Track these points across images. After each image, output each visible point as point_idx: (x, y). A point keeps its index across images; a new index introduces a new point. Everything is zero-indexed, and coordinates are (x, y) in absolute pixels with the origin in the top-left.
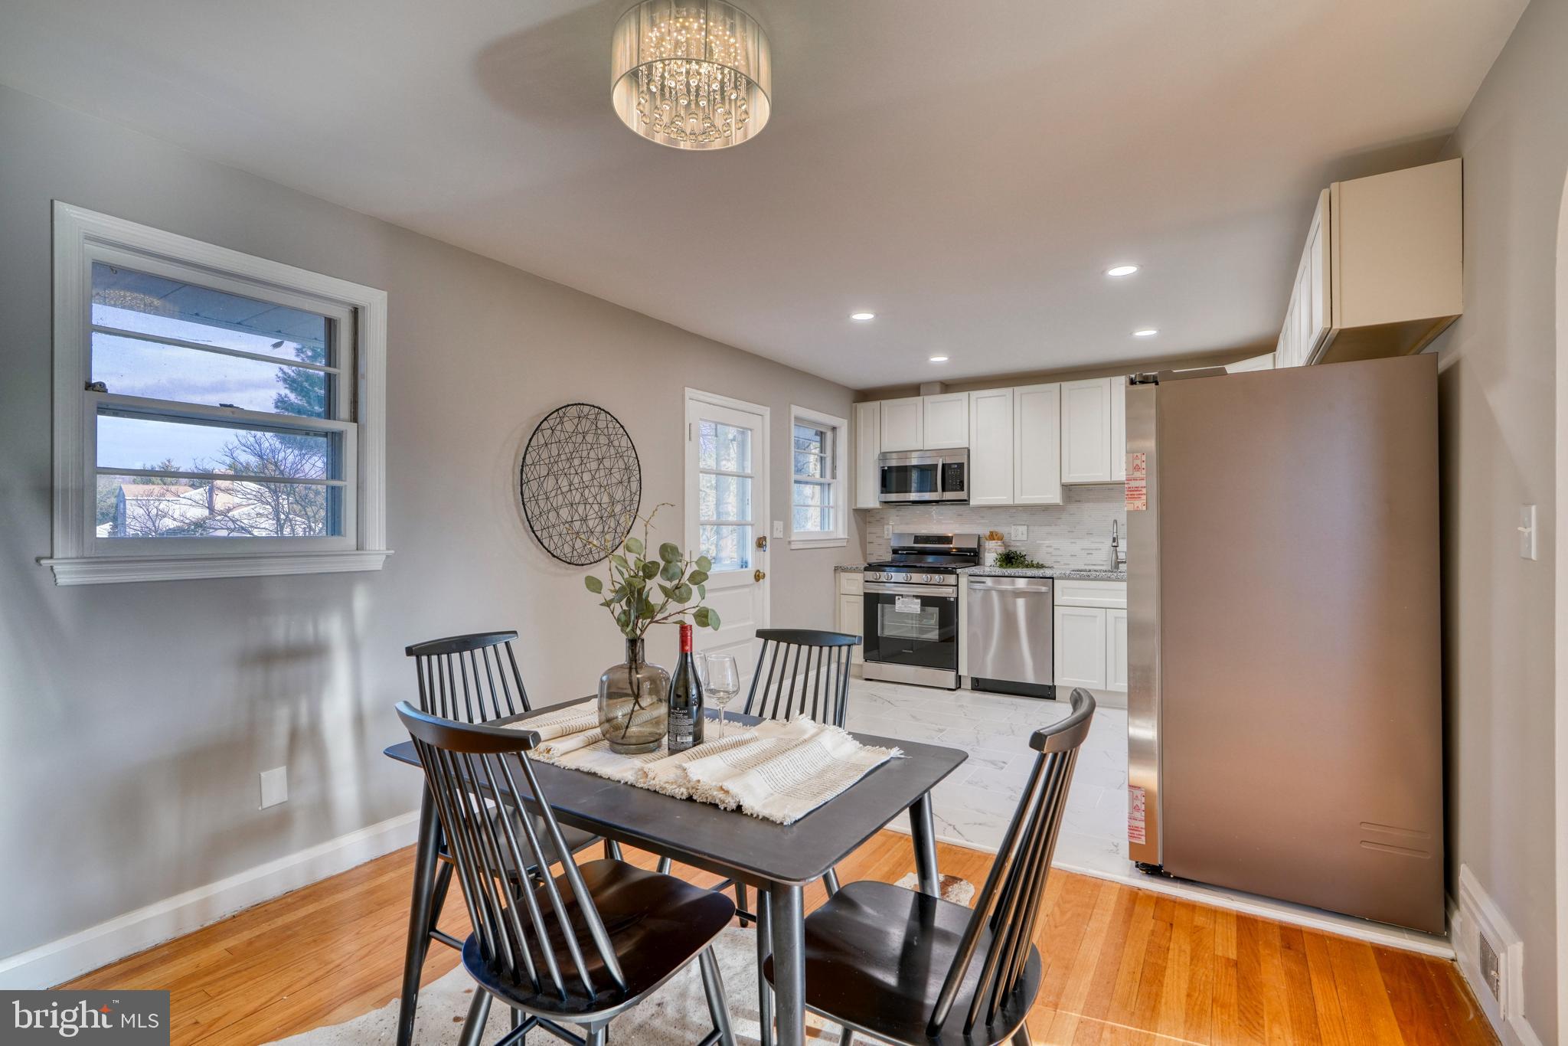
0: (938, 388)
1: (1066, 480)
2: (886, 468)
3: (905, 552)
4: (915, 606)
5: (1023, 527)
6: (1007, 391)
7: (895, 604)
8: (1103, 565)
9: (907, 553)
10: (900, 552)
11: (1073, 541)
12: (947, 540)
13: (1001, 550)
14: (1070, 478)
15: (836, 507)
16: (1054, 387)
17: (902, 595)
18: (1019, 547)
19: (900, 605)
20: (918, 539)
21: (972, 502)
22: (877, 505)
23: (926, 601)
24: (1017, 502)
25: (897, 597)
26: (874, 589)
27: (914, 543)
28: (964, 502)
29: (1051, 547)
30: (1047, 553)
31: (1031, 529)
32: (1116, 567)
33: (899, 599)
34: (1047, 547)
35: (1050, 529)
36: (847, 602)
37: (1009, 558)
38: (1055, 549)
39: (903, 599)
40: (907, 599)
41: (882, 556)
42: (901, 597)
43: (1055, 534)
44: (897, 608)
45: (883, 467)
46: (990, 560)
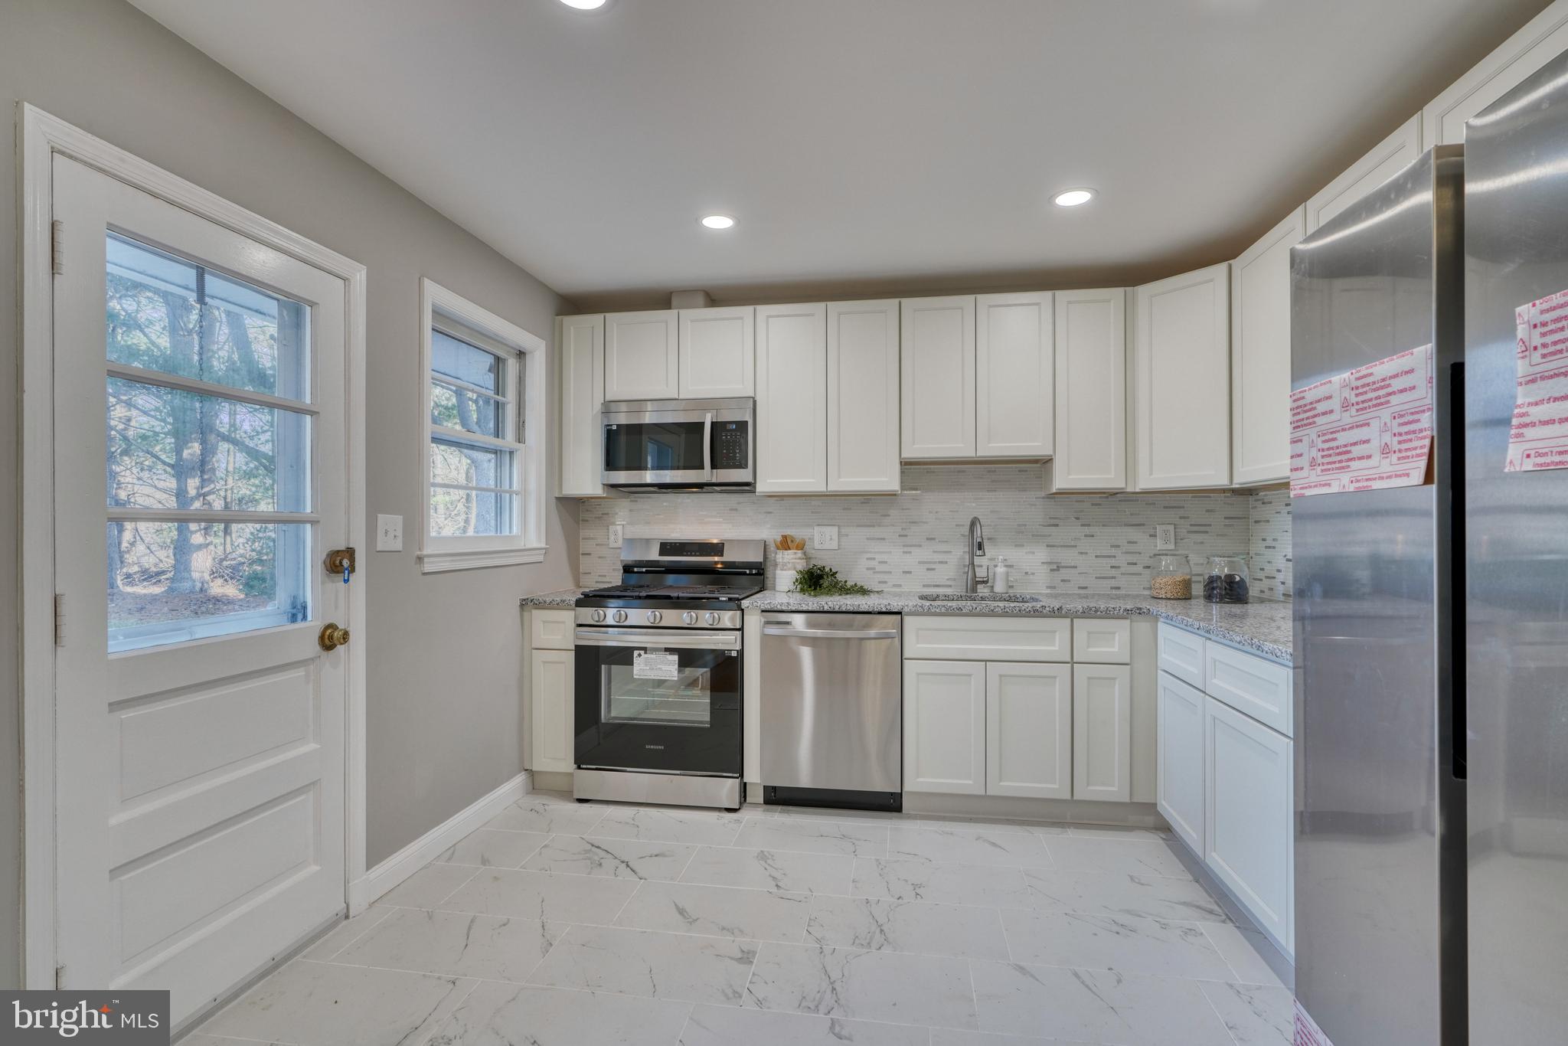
0: (701, 299)
1: (908, 454)
2: (614, 427)
3: (644, 570)
4: (668, 668)
5: (829, 528)
6: (816, 309)
7: (632, 665)
8: (950, 586)
9: (647, 572)
10: (636, 569)
11: (906, 549)
12: (717, 549)
13: (801, 565)
14: (915, 450)
15: (524, 493)
16: (890, 306)
17: (645, 649)
18: (827, 562)
19: (642, 667)
20: (667, 548)
21: (760, 488)
22: (598, 490)
23: (687, 658)
24: (833, 487)
25: (636, 653)
26: (592, 638)
27: (660, 555)
28: (747, 487)
29: (874, 559)
30: (868, 569)
31: (844, 531)
32: (974, 590)
33: (640, 655)
34: (868, 559)
35: (876, 532)
36: (545, 662)
37: (814, 580)
38: (880, 562)
39: (646, 656)
40: (653, 656)
41: (605, 576)
42: (642, 652)
43: (878, 539)
44: (635, 672)
45: (608, 425)
46: (783, 582)
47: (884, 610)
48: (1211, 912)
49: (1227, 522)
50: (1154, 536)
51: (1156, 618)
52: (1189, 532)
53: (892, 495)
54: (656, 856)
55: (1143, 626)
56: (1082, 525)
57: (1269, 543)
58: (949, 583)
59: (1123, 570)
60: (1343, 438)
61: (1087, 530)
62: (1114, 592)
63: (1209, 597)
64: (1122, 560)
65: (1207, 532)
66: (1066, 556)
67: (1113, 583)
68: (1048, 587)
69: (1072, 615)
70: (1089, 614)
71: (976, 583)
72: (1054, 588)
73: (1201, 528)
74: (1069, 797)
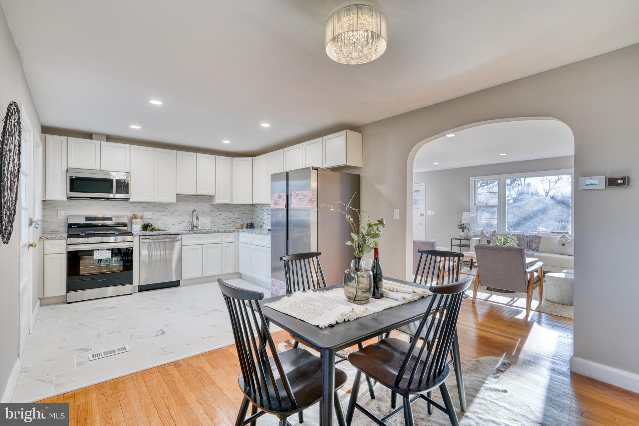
1: (178, 193)
2: (74, 177)
3: (76, 226)
4: (108, 255)
5: (150, 212)
6: (151, 149)
7: (93, 255)
8: (185, 228)
9: (77, 227)
10: (73, 226)
11: (173, 218)
12: (110, 219)
13: (142, 223)
14: (180, 192)
16: (174, 152)
17: (98, 250)
18: (149, 222)
19: (97, 256)
20: (87, 219)
21: (131, 200)
22: (66, 199)
23: (115, 251)
24: (156, 201)
25: (95, 251)
26: (72, 248)
27: (86, 221)
28: (127, 199)
29: (163, 221)
30: (161, 224)
31: (153, 213)
32: (193, 228)
33: (96, 252)
34: (161, 221)
35: (163, 213)
36: (51, 259)
37: (145, 227)
38: (165, 222)
39: (99, 252)
40: (102, 252)
41: (56, 229)
43: (165, 215)
44: (94, 257)
45: (71, 176)
46: (136, 228)
47: (177, 233)
49: (249, 211)
50: (234, 214)
51: (239, 232)
52: (242, 213)
53: (168, 204)
55: (236, 234)
56: (219, 212)
57: (257, 216)
58: (185, 227)
59: (228, 222)
60: (277, 202)
61: (220, 213)
62: (226, 228)
63: (247, 227)
64: (227, 220)
65: (245, 214)
66: (215, 219)
67: (226, 226)
68: (211, 227)
69: (222, 232)
70: (226, 232)
71: (194, 226)
72: (212, 227)
73: (244, 213)
74: (221, 274)
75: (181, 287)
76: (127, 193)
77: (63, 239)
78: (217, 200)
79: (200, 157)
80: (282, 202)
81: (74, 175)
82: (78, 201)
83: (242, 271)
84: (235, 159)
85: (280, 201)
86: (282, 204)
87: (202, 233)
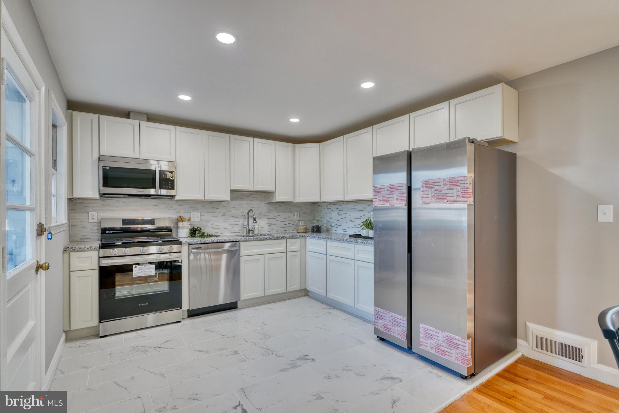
1: (232, 188)
2: (108, 168)
3: (111, 232)
4: (151, 270)
5: (198, 213)
6: (201, 132)
7: (132, 271)
8: (239, 232)
9: (113, 233)
10: (107, 232)
11: (225, 220)
12: (152, 222)
13: (189, 227)
14: (235, 187)
16: (227, 136)
17: (138, 264)
18: (197, 225)
19: (137, 272)
20: (125, 222)
21: (177, 198)
22: (97, 196)
23: (160, 266)
24: (206, 198)
25: (134, 266)
27: (123, 225)
28: (173, 197)
29: (214, 224)
30: (211, 228)
31: (202, 214)
32: (249, 233)
33: (136, 267)
34: (211, 224)
35: (213, 214)
36: (78, 277)
37: (194, 232)
38: (216, 225)
39: (139, 267)
40: (143, 266)
41: (87, 236)
42: (137, 266)
43: (215, 217)
44: (134, 274)
45: (104, 167)
46: (183, 234)
47: (234, 240)
48: (330, 308)
49: (311, 211)
50: (294, 215)
51: (305, 237)
52: (302, 214)
53: (220, 202)
54: (167, 342)
55: (303, 240)
56: (277, 212)
58: (239, 231)
59: (287, 225)
60: (387, 196)
61: (278, 214)
62: (285, 232)
63: (313, 231)
64: (287, 222)
65: (306, 214)
66: (273, 222)
67: (285, 229)
68: (268, 231)
69: (287, 238)
70: (291, 238)
71: (249, 231)
72: (269, 231)
73: (305, 213)
74: (286, 291)
75: (240, 309)
76: (173, 188)
77: (94, 250)
78: (279, 197)
79: (258, 142)
80: (397, 197)
81: (108, 165)
82: (113, 200)
83: (310, 288)
84: (298, 146)
85: (394, 196)
86: (397, 199)
87: (261, 240)
